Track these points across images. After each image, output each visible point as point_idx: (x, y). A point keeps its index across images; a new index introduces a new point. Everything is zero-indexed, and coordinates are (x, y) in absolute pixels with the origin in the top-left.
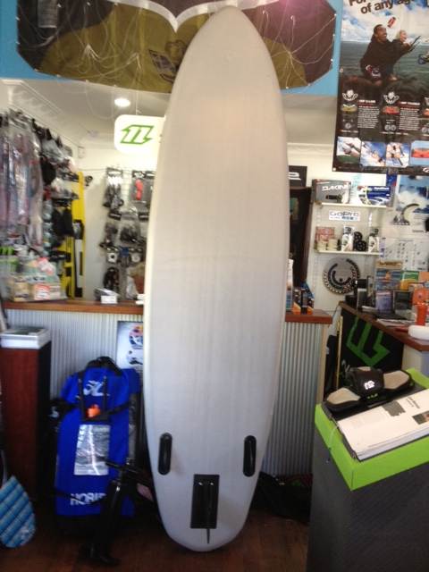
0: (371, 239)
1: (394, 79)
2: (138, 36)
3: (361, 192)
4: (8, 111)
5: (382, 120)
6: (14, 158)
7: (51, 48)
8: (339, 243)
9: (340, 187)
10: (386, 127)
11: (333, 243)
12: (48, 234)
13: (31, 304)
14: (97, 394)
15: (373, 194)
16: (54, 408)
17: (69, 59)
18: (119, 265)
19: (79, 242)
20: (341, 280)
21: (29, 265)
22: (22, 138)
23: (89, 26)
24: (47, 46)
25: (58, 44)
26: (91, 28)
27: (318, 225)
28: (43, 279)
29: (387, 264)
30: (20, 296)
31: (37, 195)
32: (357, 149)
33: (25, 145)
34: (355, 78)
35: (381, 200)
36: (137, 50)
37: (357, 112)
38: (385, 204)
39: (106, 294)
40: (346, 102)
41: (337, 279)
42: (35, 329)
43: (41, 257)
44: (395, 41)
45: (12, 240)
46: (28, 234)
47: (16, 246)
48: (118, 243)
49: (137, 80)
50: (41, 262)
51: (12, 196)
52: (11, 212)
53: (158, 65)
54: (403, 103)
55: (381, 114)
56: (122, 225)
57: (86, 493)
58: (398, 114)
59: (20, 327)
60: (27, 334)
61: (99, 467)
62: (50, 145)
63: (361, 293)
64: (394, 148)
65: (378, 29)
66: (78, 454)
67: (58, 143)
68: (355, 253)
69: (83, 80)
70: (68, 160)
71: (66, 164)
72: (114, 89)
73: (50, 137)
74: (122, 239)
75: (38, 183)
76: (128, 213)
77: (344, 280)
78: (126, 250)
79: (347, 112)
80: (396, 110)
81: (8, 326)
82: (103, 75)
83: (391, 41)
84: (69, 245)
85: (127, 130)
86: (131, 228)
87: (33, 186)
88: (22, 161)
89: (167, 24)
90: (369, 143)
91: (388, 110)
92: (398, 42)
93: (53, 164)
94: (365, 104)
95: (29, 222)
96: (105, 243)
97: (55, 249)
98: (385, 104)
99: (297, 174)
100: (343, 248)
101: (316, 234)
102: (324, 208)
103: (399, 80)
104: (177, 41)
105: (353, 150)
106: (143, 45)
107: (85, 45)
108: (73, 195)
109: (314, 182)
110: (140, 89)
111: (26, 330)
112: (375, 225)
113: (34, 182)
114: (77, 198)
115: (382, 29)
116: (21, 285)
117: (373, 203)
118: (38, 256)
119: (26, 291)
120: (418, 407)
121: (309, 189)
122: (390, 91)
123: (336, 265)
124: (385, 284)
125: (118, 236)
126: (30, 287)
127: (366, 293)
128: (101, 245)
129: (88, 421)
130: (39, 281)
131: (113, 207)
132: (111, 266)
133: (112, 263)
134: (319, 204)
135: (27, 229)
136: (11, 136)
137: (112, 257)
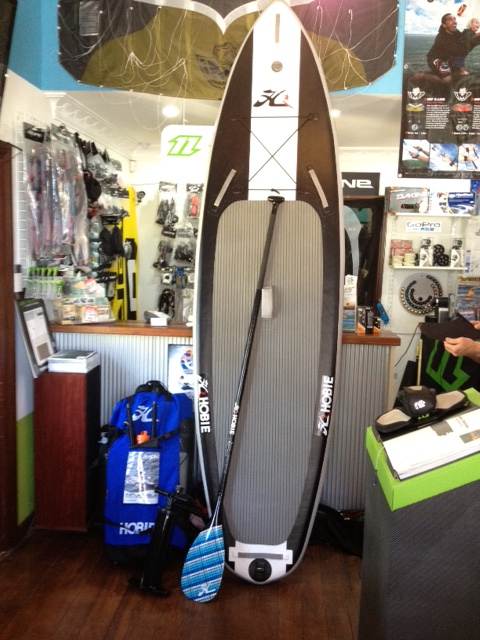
0: (454, 252)
1: (466, 73)
2: (184, 41)
3: (442, 200)
4: (50, 126)
5: (453, 119)
6: (57, 175)
7: (93, 58)
8: (417, 257)
9: (417, 195)
10: (458, 127)
11: (410, 257)
12: (96, 254)
13: (78, 326)
14: (146, 419)
15: (455, 202)
16: (103, 434)
17: (112, 68)
18: (175, 285)
19: (131, 263)
20: (421, 299)
21: (76, 286)
22: (64, 154)
23: (132, 31)
24: (90, 54)
25: (100, 52)
26: (135, 34)
27: (393, 238)
28: (92, 301)
29: (470, 279)
30: (67, 319)
31: (82, 213)
32: (425, 152)
33: (68, 160)
34: (422, 75)
35: (464, 208)
36: (183, 54)
37: (424, 112)
38: (469, 212)
39: (156, 317)
40: (412, 102)
41: (416, 297)
42: (84, 353)
43: (89, 278)
44: (465, 31)
45: (58, 260)
46: (74, 255)
47: (62, 266)
48: (173, 262)
49: (183, 86)
50: (89, 284)
51: (56, 216)
52: (55, 231)
53: (205, 70)
54: (476, 99)
55: (452, 112)
56: (176, 243)
57: (136, 522)
58: (470, 113)
59: (68, 350)
60: (74, 357)
61: (149, 496)
62: (96, 160)
63: (442, 312)
64: (468, 150)
65: (446, 19)
66: (127, 482)
67: (105, 157)
68: (435, 268)
69: (128, 90)
70: (116, 176)
71: (113, 179)
72: (159, 98)
73: (95, 152)
74: (176, 258)
75: (82, 200)
76: (183, 230)
77: (424, 300)
78: (181, 270)
79: (413, 112)
80: (468, 107)
81: (56, 350)
82: (148, 83)
83: (461, 31)
84: (120, 265)
85: (174, 141)
86: (187, 246)
87: (77, 204)
88: (65, 177)
89: (214, 25)
90: (439, 146)
91: (459, 108)
92: (469, 32)
93: (99, 180)
94: (433, 103)
95: (73, 242)
96: (158, 263)
97: (106, 270)
98: (456, 101)
99: (369, 182)
100: (422, 262)
101: (391, 249)
102: (399, 218)
103: (471, 74)
104: (226, 44)
105: (421, 154)
106: (189, 49)
107: (129, 53)
108: (123, 212)
109: (388, 190)
110: (186, 97)
111: (74, 354)
112: (458, 236)
113: (78, 200)
114: (128, 215)
115: (451, 19)
116: (68, 308)
117: (455, 212)
118: (86, 277)
119: (73, 314)
120: (467, 426)
121: (382, 198)
122: (461, 86)
123: (414, 282)
124: (468, 302)
125: (173, 254)
126: (78, 309)
127: (447, 313)
128: (155, 265)
129: (138, 448)
130: (87, 303)
131: (166, 224)
132: (165, 287)
133: (167, 284)
134: (394, 214)
135: (73, 249)
136: (54, 152)
137: (167, 278)
